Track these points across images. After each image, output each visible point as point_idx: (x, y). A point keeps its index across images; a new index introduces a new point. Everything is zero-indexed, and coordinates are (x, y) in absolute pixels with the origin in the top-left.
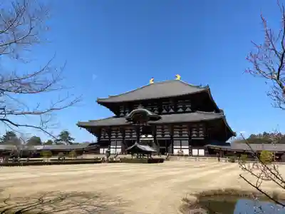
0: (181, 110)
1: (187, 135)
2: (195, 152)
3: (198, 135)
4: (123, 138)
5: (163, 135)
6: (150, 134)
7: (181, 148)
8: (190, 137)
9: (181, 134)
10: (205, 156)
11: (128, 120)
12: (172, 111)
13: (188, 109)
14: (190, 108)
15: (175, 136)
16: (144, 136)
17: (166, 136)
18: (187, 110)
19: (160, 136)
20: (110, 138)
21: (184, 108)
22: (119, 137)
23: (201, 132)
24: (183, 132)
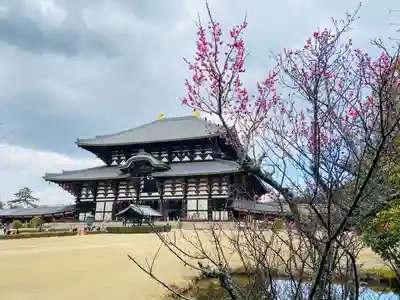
0: (198, 158)
1: (206, 193)
2: (216, 215)
3: (220, 192)
4: (116, 198)
5: (173, 192)
6: (156, 191)
7: (197, 210)
8: (210, 195)
9: (198, 192)
10: (229, 221)
11: (124, 171)
12: (186, 159)
13: (209, 157)
14: (211, 155)
15: (190, 193)
16: (146, 194)
17: (177, 194)
18: (207, 158)
19: (170, 194)
20: (95, 198)
21: (203, 156)
22: (109, 196)
23: (224, 188)
24: (201, 188)
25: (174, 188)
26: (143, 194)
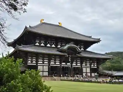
1: (89, 65)
2: (93, 74)
4: (49, 64)
5: (77, 64)
7: (86, 73)
8: (91, 66)
9: (86, 64)
14: (83, 48)
15: (83, 65)
17: (78, 65)
19: (75, 64)
21: (80, 48)
22: (45, 63)
23: (95, 64)
24: (87, 63)
25: (77, 62)
26: (63, 64)
